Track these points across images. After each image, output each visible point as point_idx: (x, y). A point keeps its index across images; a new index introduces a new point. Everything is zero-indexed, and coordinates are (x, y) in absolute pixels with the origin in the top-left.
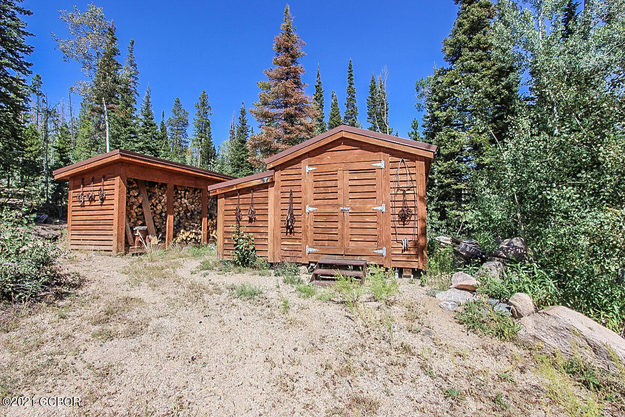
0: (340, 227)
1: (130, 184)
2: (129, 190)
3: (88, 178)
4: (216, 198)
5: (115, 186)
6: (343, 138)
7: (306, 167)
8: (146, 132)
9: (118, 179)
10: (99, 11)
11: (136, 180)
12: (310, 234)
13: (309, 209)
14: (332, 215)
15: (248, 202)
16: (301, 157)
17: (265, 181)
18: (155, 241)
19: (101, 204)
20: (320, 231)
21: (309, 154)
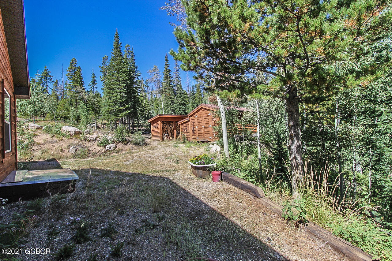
0: (203, 131)
1: (163, 122)
2: (163, 124)
3: (154, 122)
4: (179, 125)
5: (159, 123)
6: (202, 107)
7: (196, 115)
8: (180, 97)
9: (160, 121)
11: (165, 121)
12: (197, 134)
13: (197, 127)
14: (201, 128)
15: (185, 126)
16: (195, 113)
17: (188, 120)
18: (171, 138)
19: (157, 128)
20: (199, 133)
21: (196, 112)
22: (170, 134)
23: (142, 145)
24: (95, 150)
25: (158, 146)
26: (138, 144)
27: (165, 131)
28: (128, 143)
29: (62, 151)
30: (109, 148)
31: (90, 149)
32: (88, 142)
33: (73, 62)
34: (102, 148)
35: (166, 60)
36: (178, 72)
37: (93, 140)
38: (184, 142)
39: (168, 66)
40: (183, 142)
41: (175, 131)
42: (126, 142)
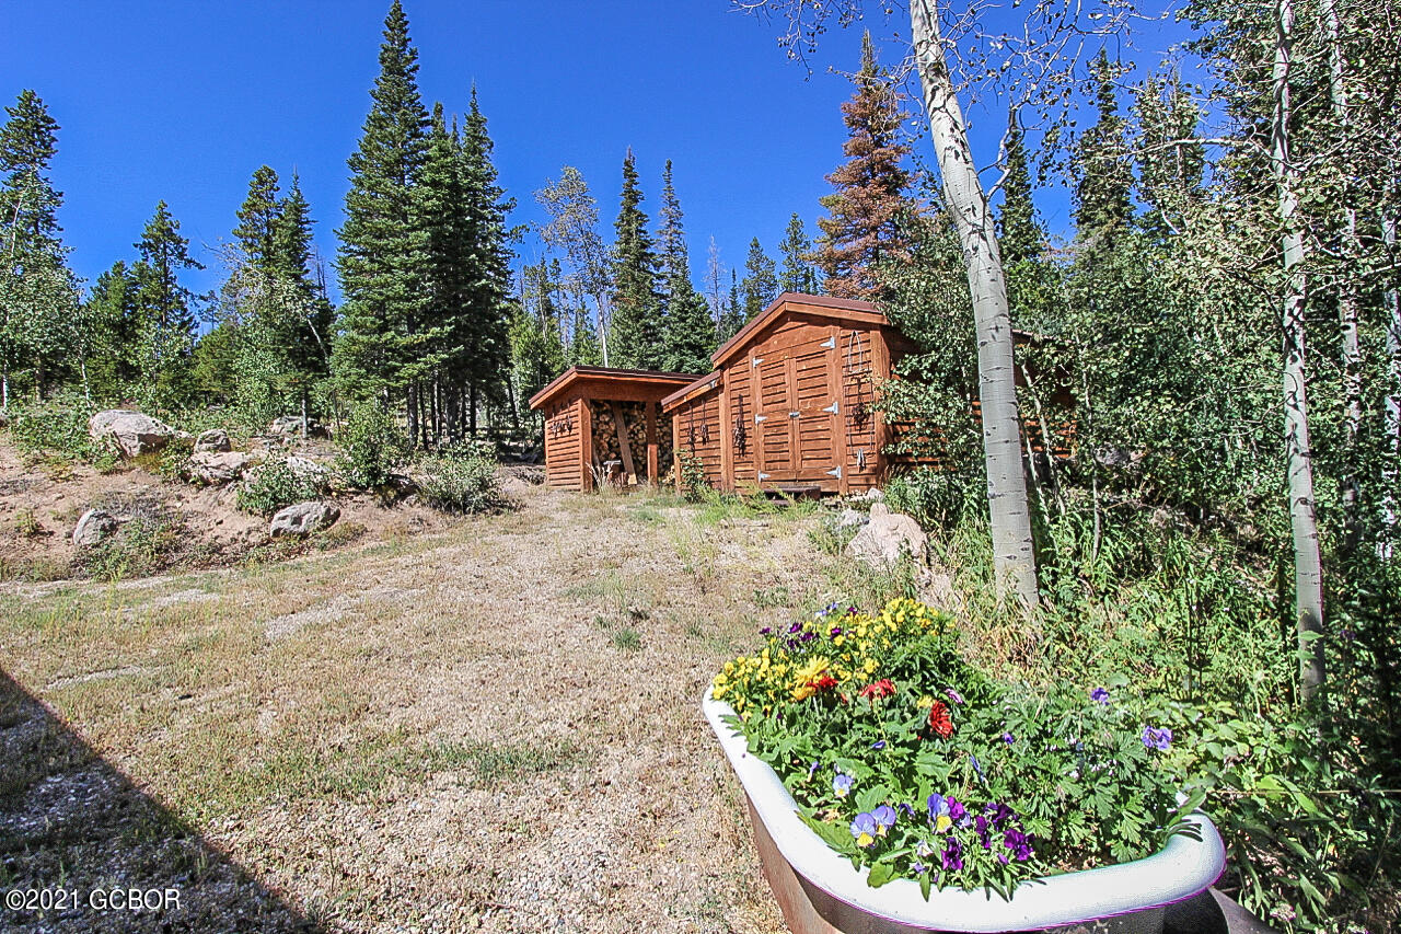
0: (790, 440)
1: (596, 405)
2: (598, 414)
3: (558, 404)
4: (671, 414)
5: (578, 411)
6: (786, 313)
7: (753, 360)
9: (580, 401)
10: (573, 171)
11: (608, 402)
12: (762, 454)
13: (758, 419)
14: (781, 424)
15: (700, 415)
16: (747, 347)
17: (714, 384)
18: (633, 479)
19: (569, 434)
20: (770, 448)
21: (756, 341)
22: (629, 463)
23: (478, 510)
24: (218, 531)
25: (557, 516)
26: (457, 506)
27: (602, 449)
28: (403, 496)
29: (36, 532)
30: (286, 524)
31: (191, 525)
32: (199, 489)
33: (262, 183)
34: (256, 521)
35: (626, 175)
36: (674, 228)
37: (224, 482)
38: (694, 499)
39: (634, 197)
40: (688, 499)
41: (652, 449)
42: (392, 494)
